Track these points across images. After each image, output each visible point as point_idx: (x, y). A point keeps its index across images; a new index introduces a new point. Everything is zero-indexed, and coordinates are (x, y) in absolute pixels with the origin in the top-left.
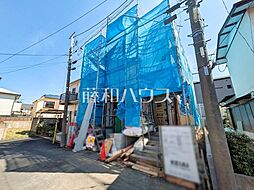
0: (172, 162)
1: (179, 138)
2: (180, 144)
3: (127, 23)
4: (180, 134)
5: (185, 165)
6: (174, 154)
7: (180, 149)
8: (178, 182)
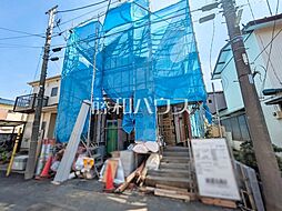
0: (208, 181)
1: (213, 152)
2: (215, 159)
3: (136, 15)
4: (214, 147)
5: (222, 182)
6: (208, 170)
7: (216, 164)
8: (217, 203)
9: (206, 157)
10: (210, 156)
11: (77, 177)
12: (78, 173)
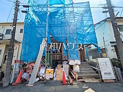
0: (105, 73)
4: (106, 61)
5: (110, 73)
7: (107, 67)
9: (103, 65)
10: (105, 64)
11: (40, 80)
12: (41, 78)
